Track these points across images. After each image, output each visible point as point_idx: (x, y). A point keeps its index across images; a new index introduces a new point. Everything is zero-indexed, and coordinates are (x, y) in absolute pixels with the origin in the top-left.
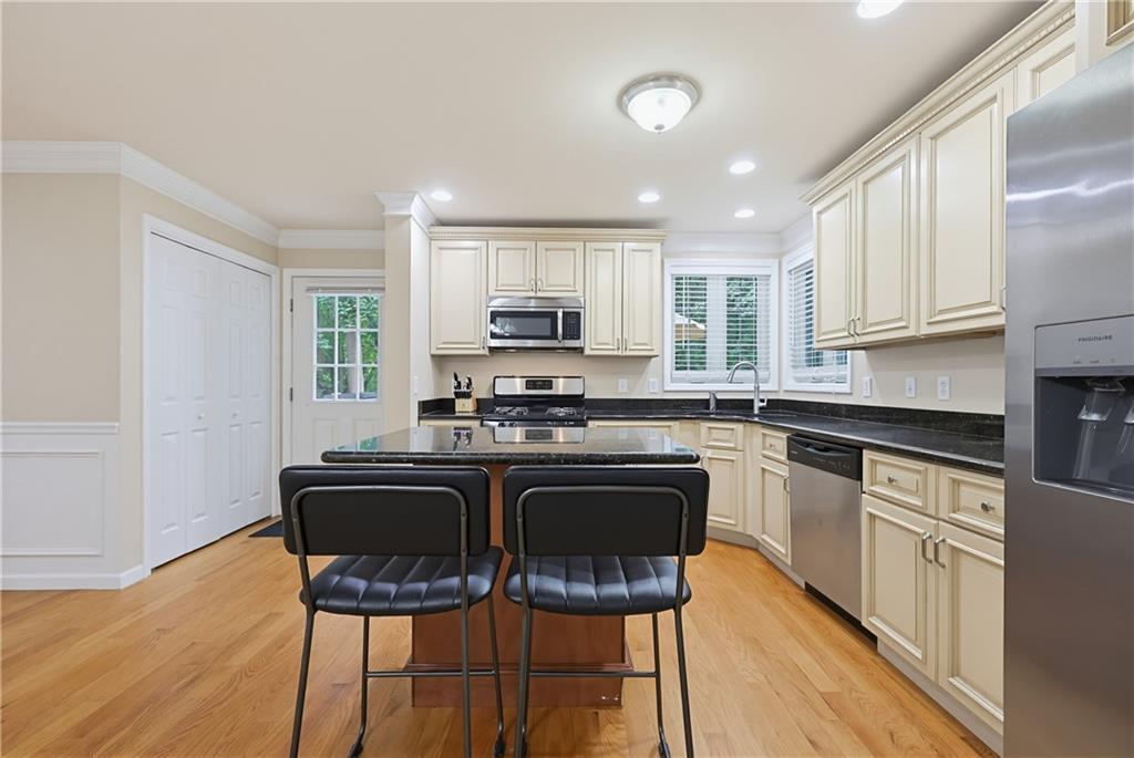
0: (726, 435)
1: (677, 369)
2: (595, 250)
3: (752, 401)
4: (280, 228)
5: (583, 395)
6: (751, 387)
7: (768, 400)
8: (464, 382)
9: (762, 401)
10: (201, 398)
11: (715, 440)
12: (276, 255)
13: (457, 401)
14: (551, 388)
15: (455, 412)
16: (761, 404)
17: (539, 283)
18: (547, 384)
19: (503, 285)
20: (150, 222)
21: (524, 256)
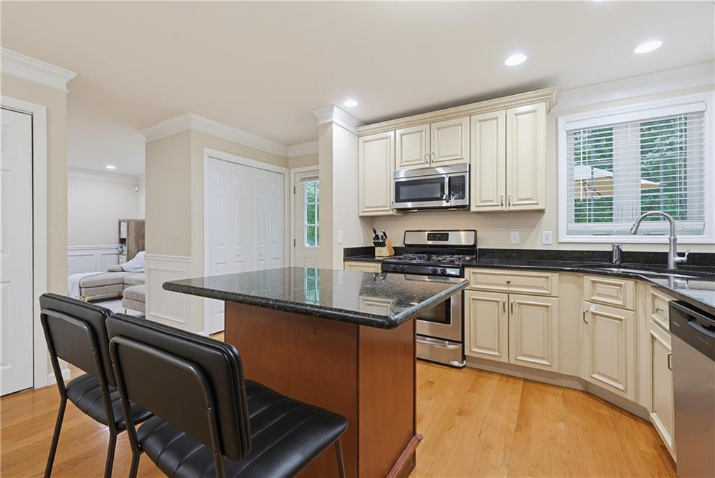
0: (613, 291)
1: (577, 221)
2: (480, 121)
3: (666, 254)
4: (288, 145)
5: (474, 246)
6: (665, 239)
7: (690, 254)
8: (380, 234)
9: (681, 255)
10: (240, 244)
11: (599, 295)
12: (286, 162)
13: (376, 248)
14: (447, 240)
15: (375, 256)
16: (679, 259)
17: (432, 157)
18: (445, 236)
19: (406, 162)
20: (207, 151)
21: (421, 136)
